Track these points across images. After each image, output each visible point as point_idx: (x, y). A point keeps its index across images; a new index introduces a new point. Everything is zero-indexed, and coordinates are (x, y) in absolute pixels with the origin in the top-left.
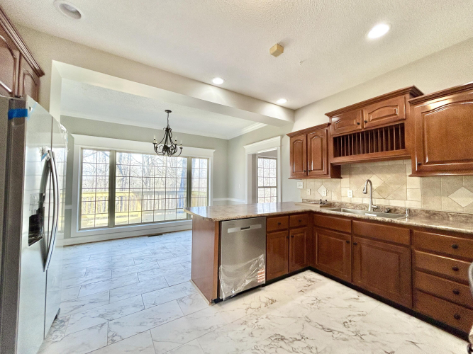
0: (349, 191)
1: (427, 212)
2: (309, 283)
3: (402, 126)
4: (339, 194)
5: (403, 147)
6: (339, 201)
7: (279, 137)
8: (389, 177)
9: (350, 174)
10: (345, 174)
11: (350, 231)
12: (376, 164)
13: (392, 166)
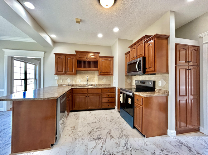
0: (79, 80)
1: (99, 84)
2: (76, 116)
3: (97, 62)
4: (76, 81)
5: (97, 68)
6: (76, 84)
7: (44, 52)
8: (91, 75)
9: (80, 74)
10: (78, 74)
11: (87, 93)
12: (88, 71)
13: (92, 72)
